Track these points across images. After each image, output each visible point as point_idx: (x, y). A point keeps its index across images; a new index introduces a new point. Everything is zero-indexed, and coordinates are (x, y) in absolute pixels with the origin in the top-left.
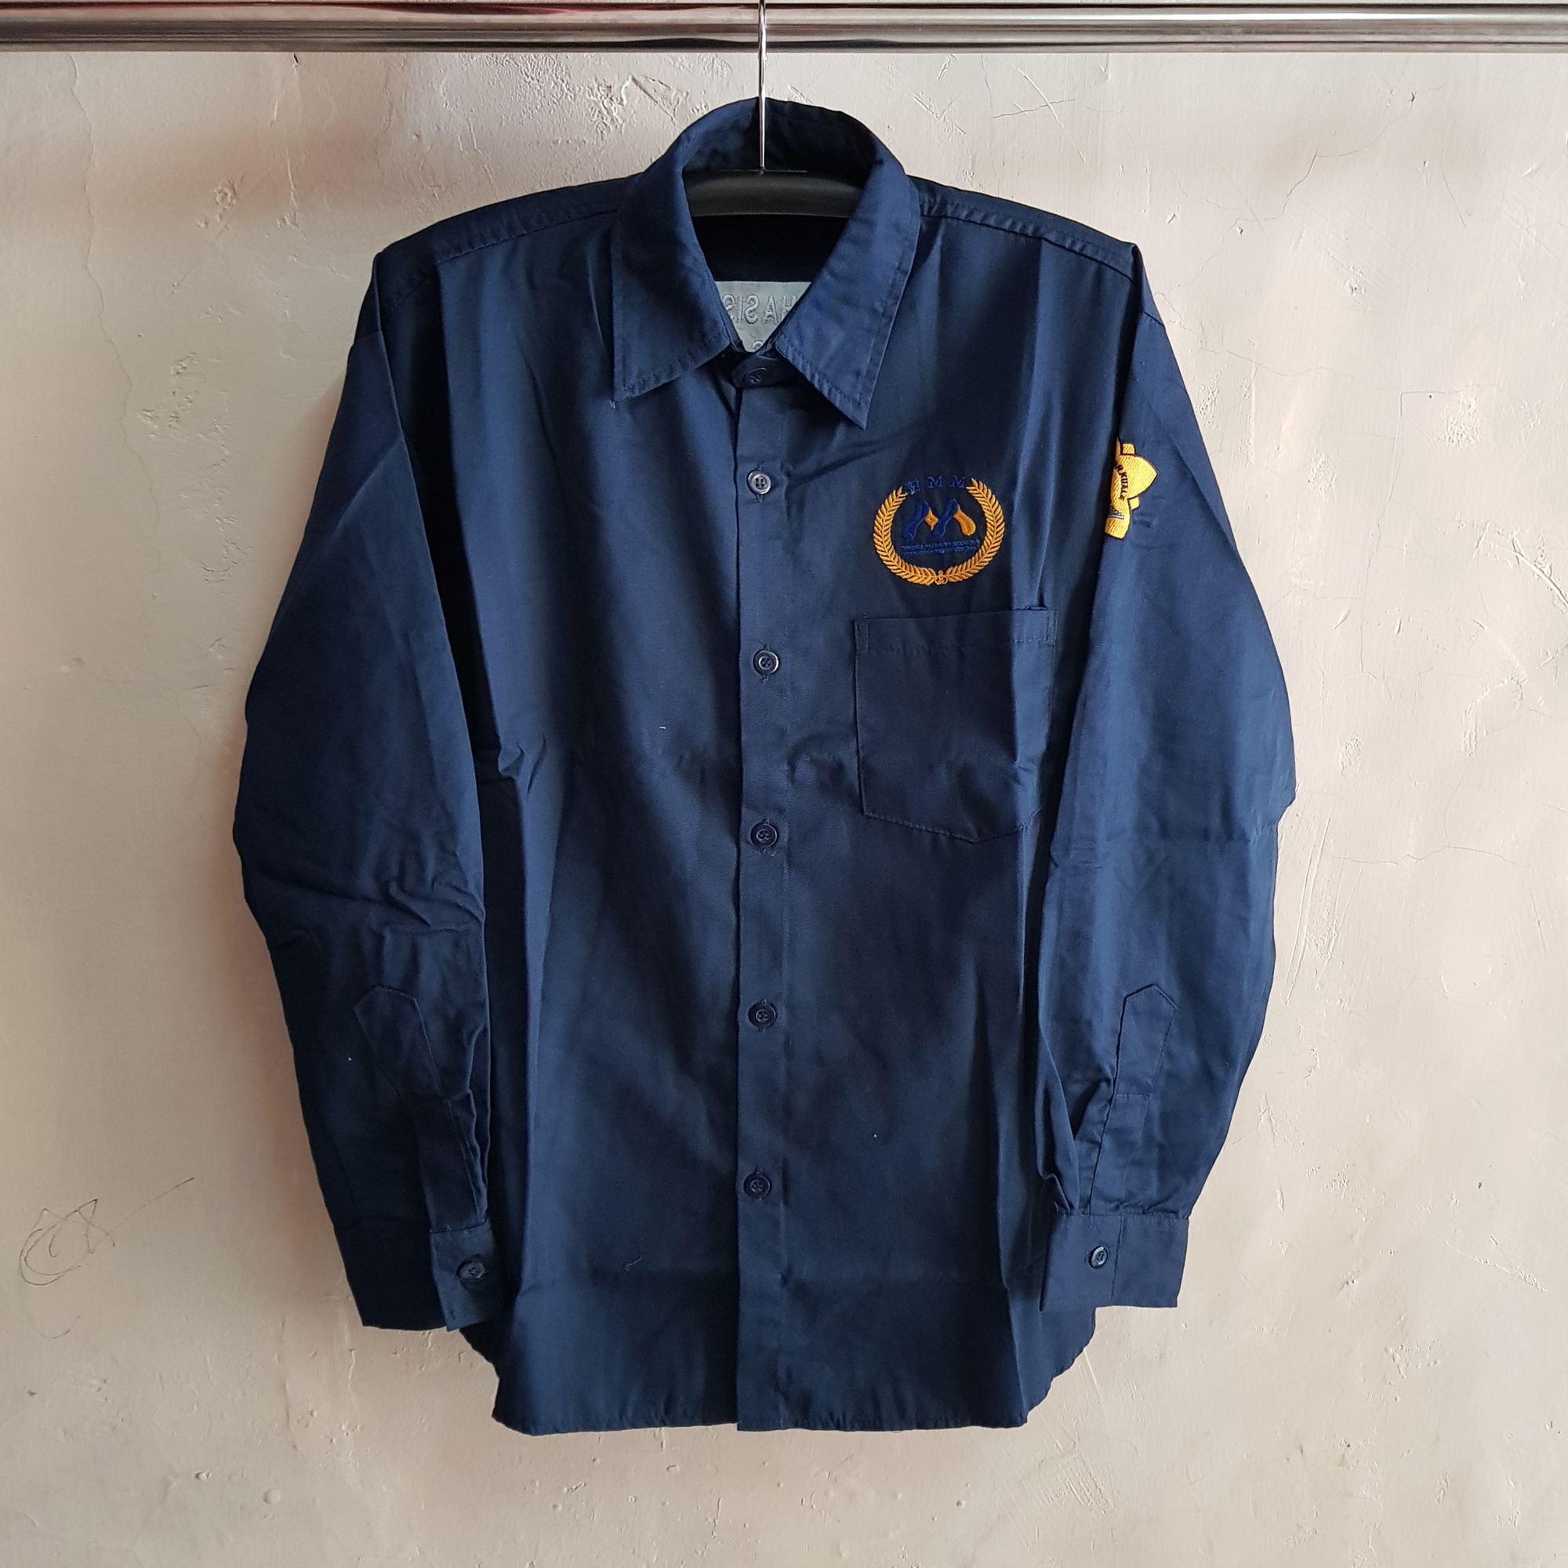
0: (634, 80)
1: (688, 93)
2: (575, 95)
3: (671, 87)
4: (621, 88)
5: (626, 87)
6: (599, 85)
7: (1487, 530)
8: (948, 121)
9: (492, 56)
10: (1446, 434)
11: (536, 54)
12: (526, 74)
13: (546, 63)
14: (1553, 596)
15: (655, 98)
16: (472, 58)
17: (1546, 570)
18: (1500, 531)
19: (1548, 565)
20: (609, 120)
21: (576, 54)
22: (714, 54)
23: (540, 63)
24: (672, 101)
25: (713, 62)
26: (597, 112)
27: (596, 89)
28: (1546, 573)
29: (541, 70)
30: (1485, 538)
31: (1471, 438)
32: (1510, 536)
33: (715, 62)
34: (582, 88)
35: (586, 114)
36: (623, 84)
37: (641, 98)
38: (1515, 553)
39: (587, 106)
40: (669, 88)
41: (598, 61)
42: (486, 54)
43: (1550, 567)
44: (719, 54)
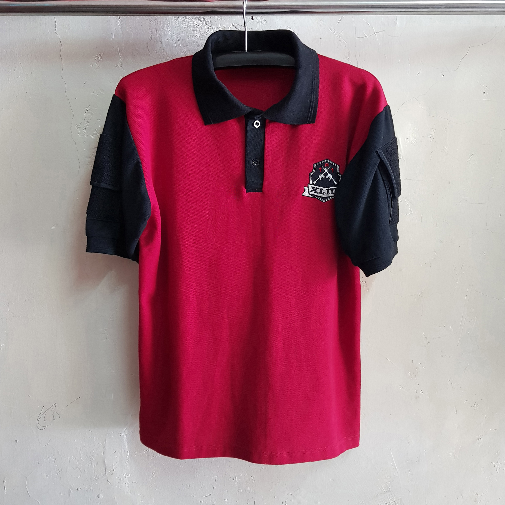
8: (340, 37)
9: (185, 17)
11: (200, 16)
13: (203, 19)
16: (179, 18)
21: (213, 16)
22: (261, 16)
23: (201, 20)
25: (260, 18)
33: (261, 19)
41: (221, 18)
42: (183, 16)
44: (262, 16)
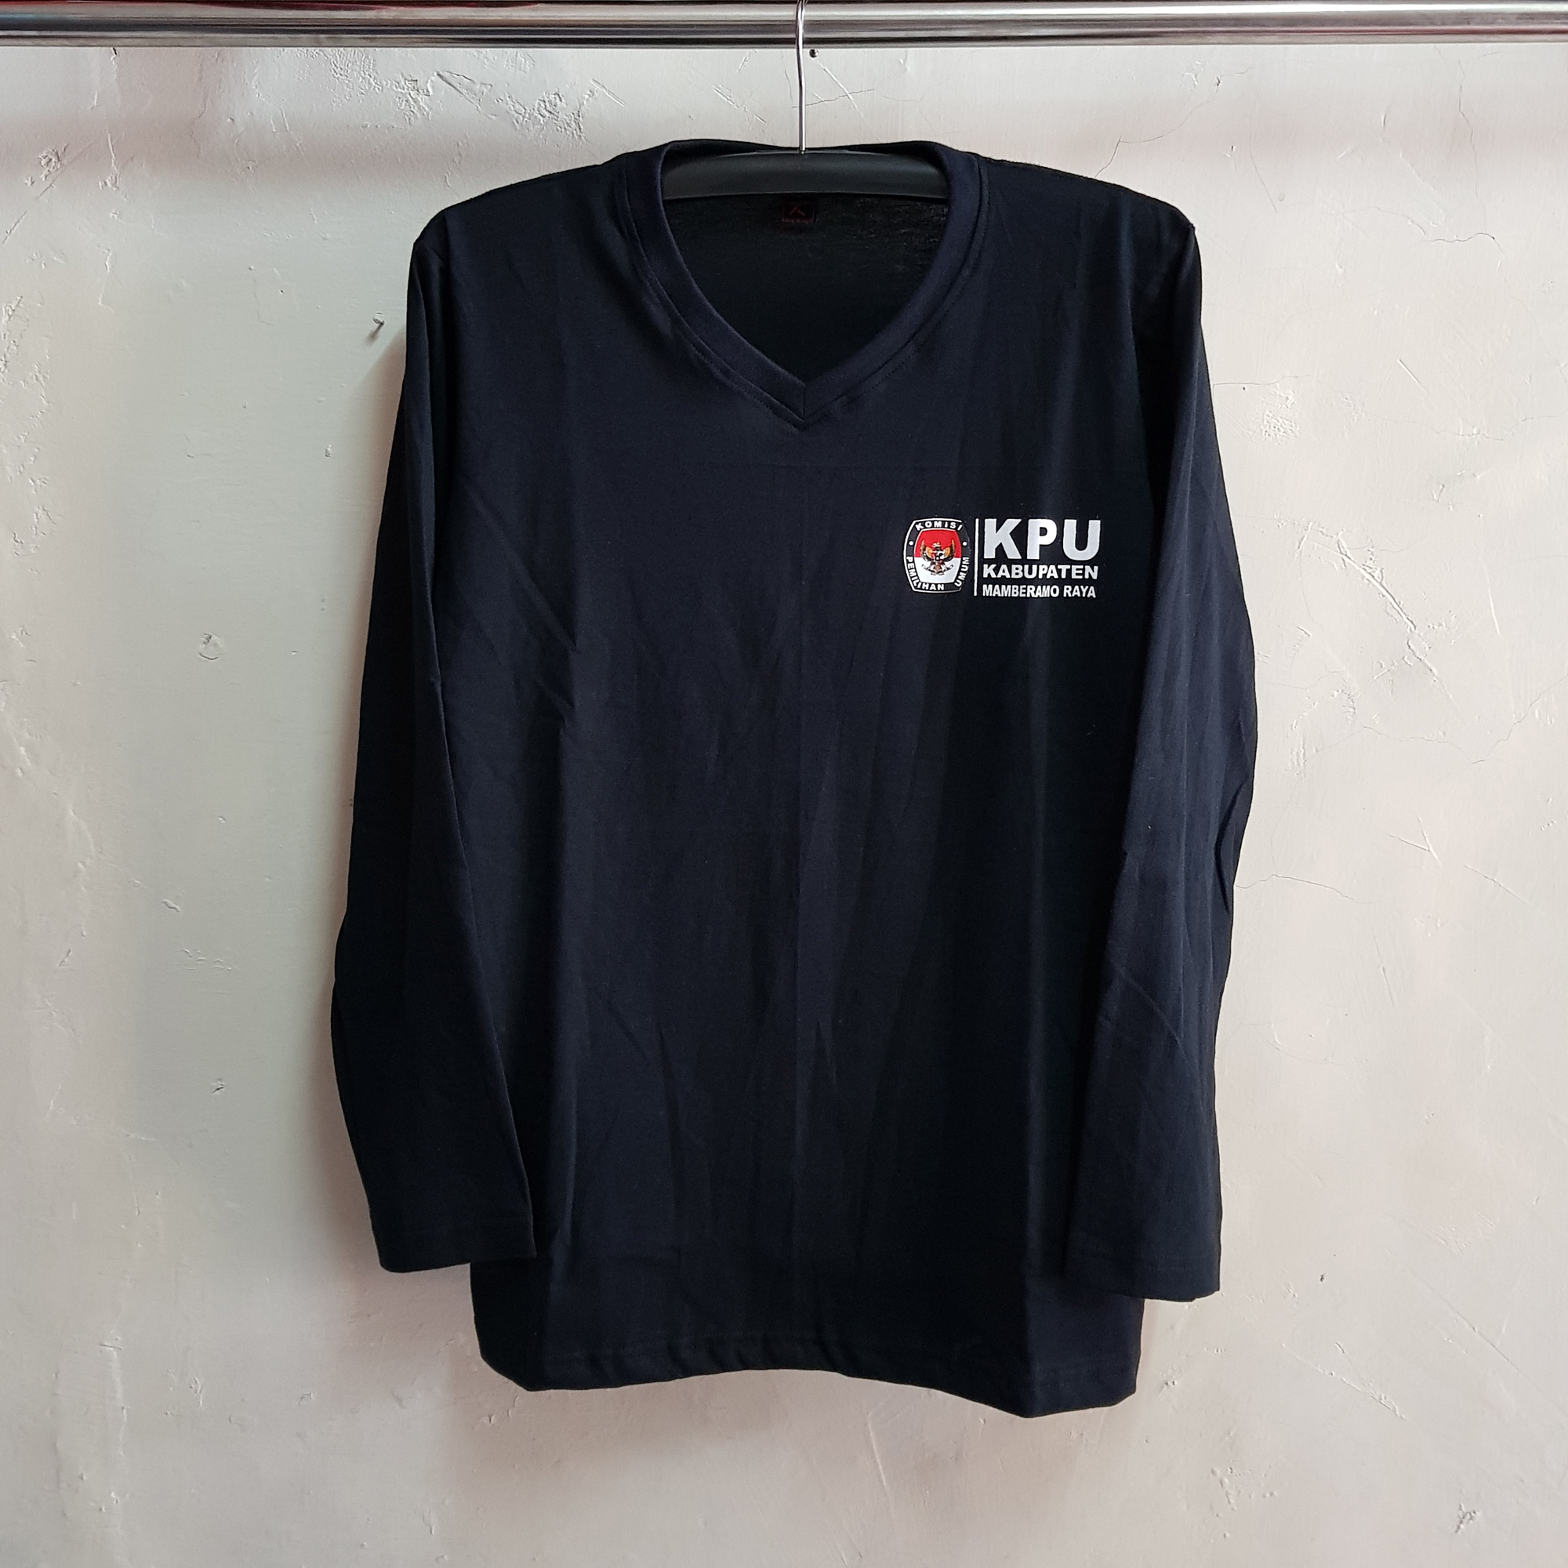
0: (439, 75)
1: (491, 86)
2: (382, 87)
3: (475, 81)
4: (427, 82)
5: (432, 81)
6: (405, 79)
7: (1309, 529)
10: (1262, 427)
12: (335, 65)
14: (1386, 603)
15: (458, 88)
17: (1377, 574)
18: (1324, 531)
19: (1379, 569)
20: (416, 108)
24: (477, 92)
26: (404, 102)
27: (403, 83)
28: (1376, 577)
29: (350, 61)
30: (1307, 538)
31: (1290, 432)
32: (1335, 536)
34: (389, 82)
35: (394, 103)
36: (428, 79)
37: (446, 90)
38: (1341, 556)
39: (395, 97)
40: (474, 82)
43: (1381, 571)
